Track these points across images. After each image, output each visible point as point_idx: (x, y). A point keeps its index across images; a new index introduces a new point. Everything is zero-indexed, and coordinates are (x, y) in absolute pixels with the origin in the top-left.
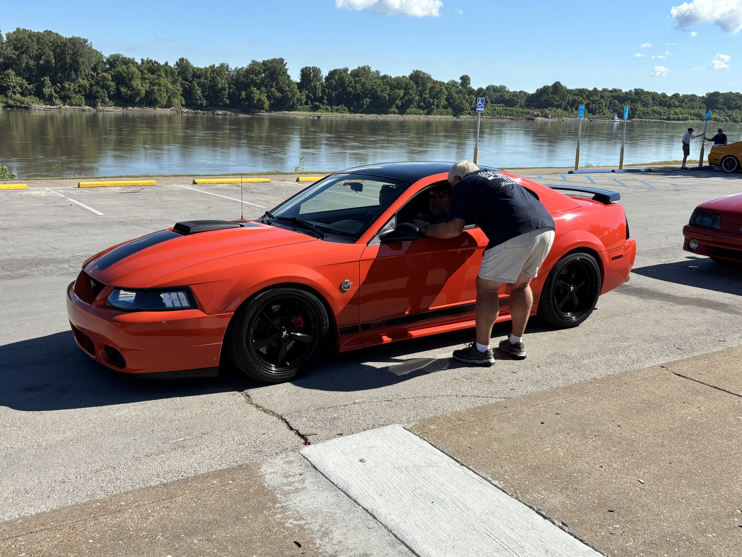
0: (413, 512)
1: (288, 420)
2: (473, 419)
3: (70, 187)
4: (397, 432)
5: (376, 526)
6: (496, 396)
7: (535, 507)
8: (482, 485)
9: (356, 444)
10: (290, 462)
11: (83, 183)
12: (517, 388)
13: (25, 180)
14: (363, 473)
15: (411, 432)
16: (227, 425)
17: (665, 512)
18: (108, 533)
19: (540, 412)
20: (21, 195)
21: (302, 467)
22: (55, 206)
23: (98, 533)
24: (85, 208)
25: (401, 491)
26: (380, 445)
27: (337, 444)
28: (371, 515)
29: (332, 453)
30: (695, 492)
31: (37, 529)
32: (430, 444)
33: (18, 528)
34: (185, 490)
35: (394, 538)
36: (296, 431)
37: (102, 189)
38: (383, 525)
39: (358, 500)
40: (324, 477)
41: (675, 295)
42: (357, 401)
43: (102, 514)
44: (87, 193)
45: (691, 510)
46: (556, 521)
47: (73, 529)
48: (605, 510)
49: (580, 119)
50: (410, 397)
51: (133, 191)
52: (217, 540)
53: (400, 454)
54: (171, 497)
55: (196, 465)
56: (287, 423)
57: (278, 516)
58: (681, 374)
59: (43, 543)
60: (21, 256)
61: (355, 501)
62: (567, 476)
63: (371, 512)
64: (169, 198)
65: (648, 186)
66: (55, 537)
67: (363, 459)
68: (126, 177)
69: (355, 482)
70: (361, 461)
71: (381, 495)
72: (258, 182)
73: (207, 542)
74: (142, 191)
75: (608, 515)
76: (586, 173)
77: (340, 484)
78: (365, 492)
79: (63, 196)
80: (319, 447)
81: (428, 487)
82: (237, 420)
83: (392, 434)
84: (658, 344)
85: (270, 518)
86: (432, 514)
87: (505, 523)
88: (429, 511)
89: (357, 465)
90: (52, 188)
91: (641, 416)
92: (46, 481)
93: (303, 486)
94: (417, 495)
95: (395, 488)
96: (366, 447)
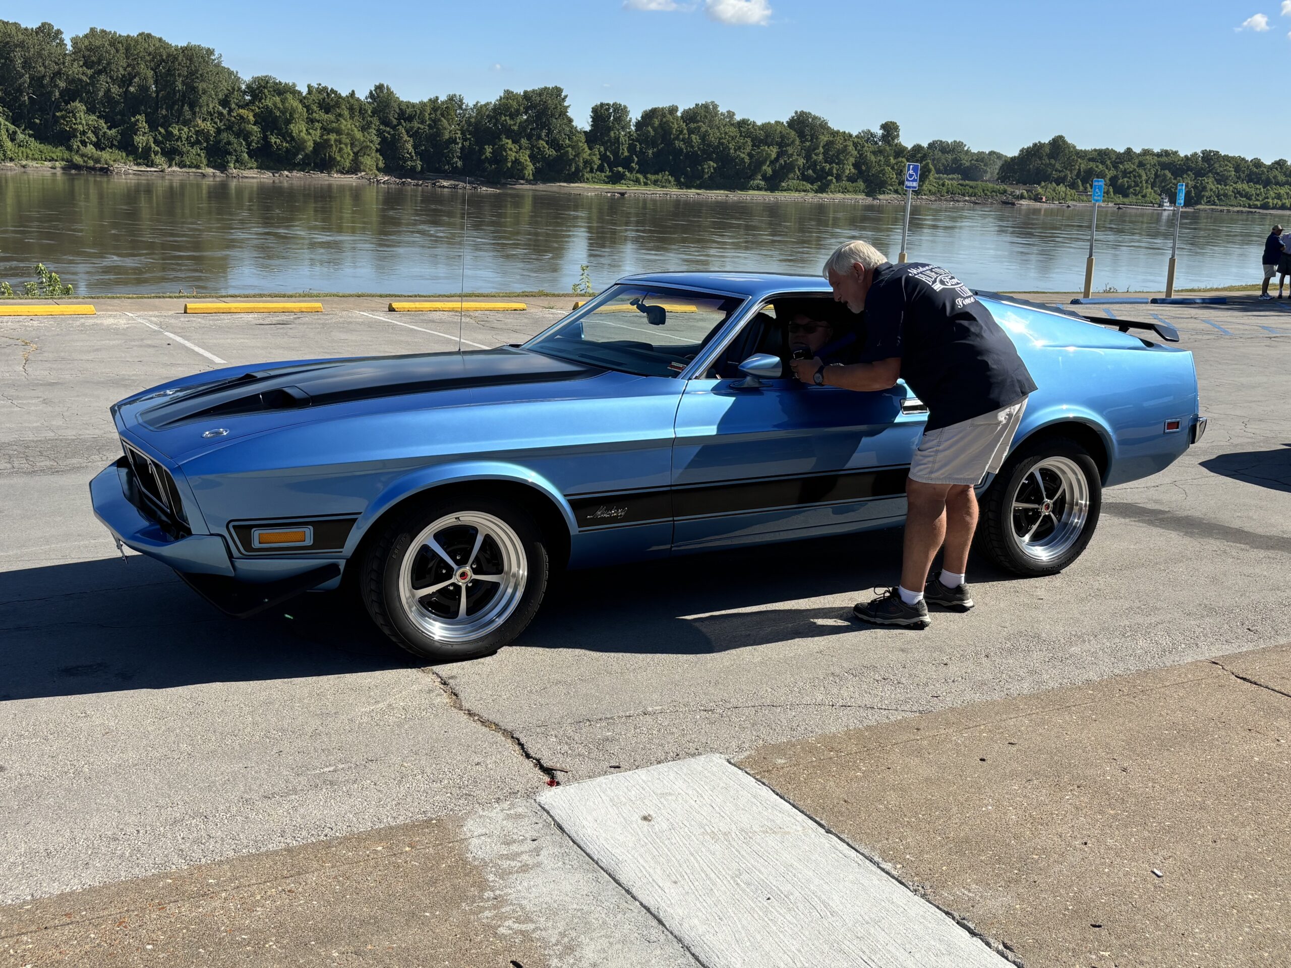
0: (733, 915)
1: (523, 740)
2: (855, 749)
3: (170, 313)
4: (714, 769)
5: (662, 938)
6: (906, 709)
7: (956, 914)
8: (861, 870)
9: (638, 787)
10: (519, 816)
11: (192, 305)
12: (944, 694)
13: (92, 298)
14: (647, 841)
15: (740, 768)
16: (413, 745)
17: (1197, 930)
18: (181, 934)
19: (979, 740)
20: (83, 325)
21: (537, 827)
22: (141, 346)
23: (164, 933)
24: (193, 351)
25: (713, 875)
26: (681, 792)
27: (604, 786)
28: (655, 917)
29: (594, 803)
30: (1256, 896)
31: (56, 921)
32: (774, 791)
33: (23, 918)
34: (324, 862)
35: (693, 961)
36: (536, 760)
37: (226, 318)
38: (676, 937)
40: (575, 846)
41: (1251, 531)
42: (650, 709)
43: (172, 899)
44: (199, 323)
45: (1247, 929)
46: (992, 941)
47: (120, 923)
48: (1086, 924)
49: (1095, 204)
50: (747, 705)
51: (281, 322)
52: (373, 953)
53: (717, 809)
54: (299, 874)
55: (351, 816)
56: (521, 745)
57: (487, 913)
58: (1249, 677)
59: (63, 948)
60: (74, 433)
61: (628, 891)
62: (1020, 858)
63: (656, 913)
64: (343, 336)
65: (1217, 330)
66: (87, 937)
67: (649, 815)
68: (270, 296)
69: (630, 856)
70: (645, 818)
71: (675, 882)
72: (505, 310)
73: (354, 956)
74: (297, 321)
75: (1092, 933)
76: (1103, 303)
77: (604, 861)
78: (648, 876)
79: (156, 328)
80: (572, 791)
81: (763, 869)
82: (432, 738)
83: (706, 772)
84: (1211, 621)
85: (472, 917)
86: (766, 919)
87: (899, 942)
88: (761, 914)
89: (636, 826)
90: (139, 314)
91: (1166, 753)
92: (84, 836)
93: (535, 862)
94: (742, 884)
95: (702, 870)
96: (657, 795)
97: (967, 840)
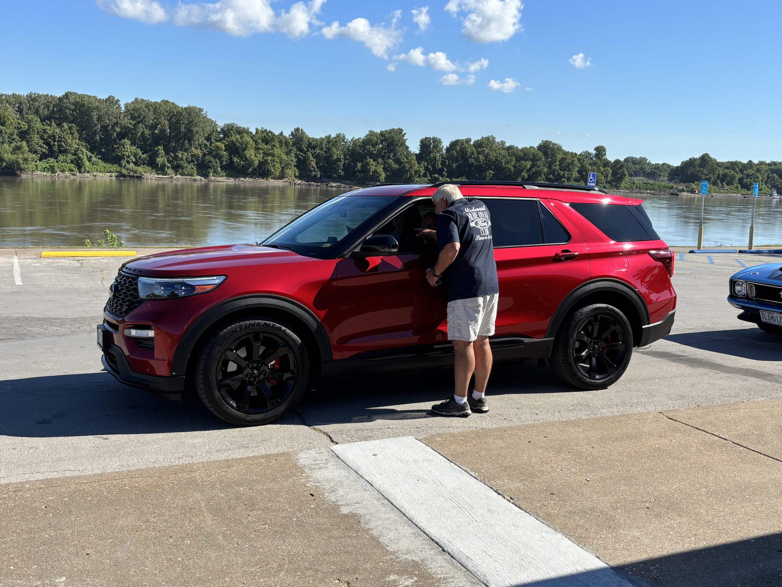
0: (402, 484)
1: (331, 436)
2: (473, 436)
4: (408, 441)
5: (371, 489)
7: (495, 489)
8: (460, 474)
9: (374, 445)
10: (321, 453)
13: (135, 248)
14: (372, 461)
15: (420, 441)
17: (594, 497)
18: (183, 482)
19: (531, 435)
21: (328, 456)
23: (177, 481)
26: (392, 447)
27: (360, 445)
28: (370, 483)
29: (354, 449)
30: (626, 488)
31: (136, 476)
32: (431, 448)
33: (124, 475)
34: (240, 464)
35: (381, 496)
38: (377, 489)
39: (364, 476)
40: (343, 463)
42: (391, 427)
43: (180, 472)
46: (506, 496)
47: (160, 478)
48: (549, 493)
49: (703, 196)
52: (256, 489)
53: (406, 453)
54: (229, 467)
56: (330, 438)
57: (303, 480)
58: (674, 418)
59: (140, 483)
61: (361, 476)
62: (531, 473)
67: (376, 454)
69: (364, 466)
70: (374, 455)
71: (381, 474)
75: (549, 496)
76: (708, 253)
77: (353, 467)
78: (370, 472)
80: (345, 446)
81: (419, 472)
83: (405, 441)
85: (297, 481)
86: (415, 486)
87: (467, 494)
88: (413, 485)
89: (369, 457)
91: (616, 443)
93: (325, 466)
94: (409, 476)
95: (394, 471)
96: (381, 448)
97: (510, 467)
